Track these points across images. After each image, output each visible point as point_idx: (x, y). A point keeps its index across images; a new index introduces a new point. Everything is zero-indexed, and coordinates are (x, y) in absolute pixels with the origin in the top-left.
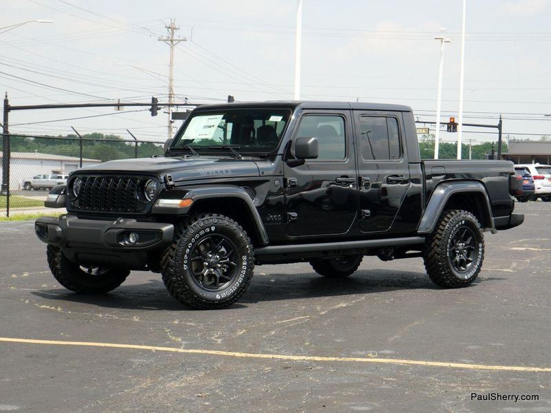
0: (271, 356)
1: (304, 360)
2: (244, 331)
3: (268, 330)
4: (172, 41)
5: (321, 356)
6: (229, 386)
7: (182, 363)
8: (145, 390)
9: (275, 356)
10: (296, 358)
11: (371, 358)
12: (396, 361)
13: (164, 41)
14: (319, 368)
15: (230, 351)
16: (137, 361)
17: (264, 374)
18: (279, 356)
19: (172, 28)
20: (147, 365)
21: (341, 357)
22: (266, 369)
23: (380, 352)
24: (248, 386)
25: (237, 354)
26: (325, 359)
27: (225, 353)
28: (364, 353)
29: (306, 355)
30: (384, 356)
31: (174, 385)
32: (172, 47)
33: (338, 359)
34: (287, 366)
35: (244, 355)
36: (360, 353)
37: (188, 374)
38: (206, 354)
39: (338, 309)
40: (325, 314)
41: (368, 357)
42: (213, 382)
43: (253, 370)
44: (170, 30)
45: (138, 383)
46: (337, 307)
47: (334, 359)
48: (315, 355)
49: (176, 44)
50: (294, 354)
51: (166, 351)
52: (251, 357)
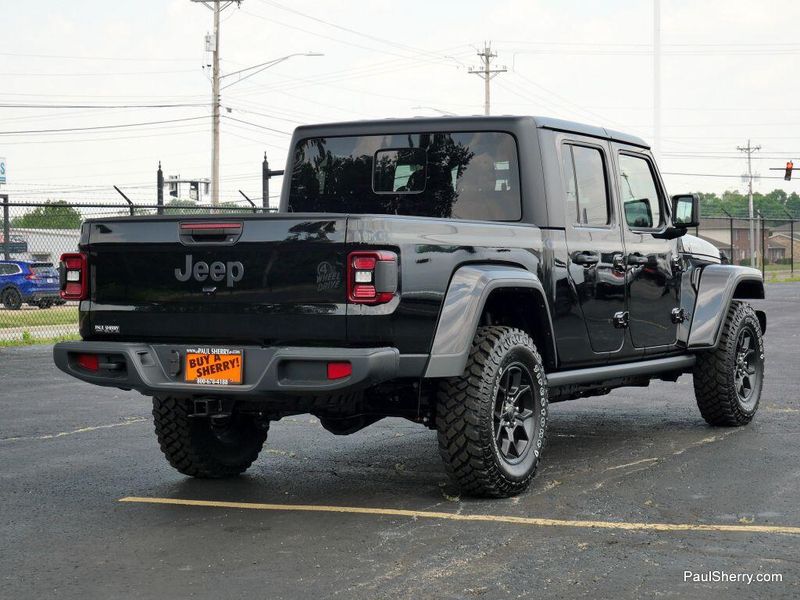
0: (590, 524)
1: (641, 529)
2: (556, 483)
3: (593, 482)
4: (487, 73)
5: (668, 523)
6: (518, 575)
7: (454, 538)
8: (390, 583)
9: (598, 524)
10: (628, 526)
11: (745, 524)
12: (783, 529)
13: (477, 72)
14: (662, 542)
15: (529, 517)
16: (387, 535)
17: (576, 554)
18: (603, 524)
19: (487, 55)
20: (402, 541)
21: (698, 523)
22: (580, 545)
23: (760, 515)
24: (547, 576)
25: (540, 522)
26: (673, 527)
27: (521, 520)
28: (734, 517)
29: (644, 522)
30: (766, 522)
31: (436, 573)
32: (487, 82)
33: (693, 527)
34: (612, 540)
35: (549, 522)
36: (728, 517)
37: (460, 555)
38: (493, 521)
39: (702, 446)
40: (681, 455)
41: (741, 524)
42: (495, 568)
43: (560, 547)
44: (484, 57)
45: (381, 571)
46: (701, 443)
47: (686, 527)
48: (658, 521)
49: (493, 77)
50: (626, 520)
51: (434, 519)
52: (560, 526)
